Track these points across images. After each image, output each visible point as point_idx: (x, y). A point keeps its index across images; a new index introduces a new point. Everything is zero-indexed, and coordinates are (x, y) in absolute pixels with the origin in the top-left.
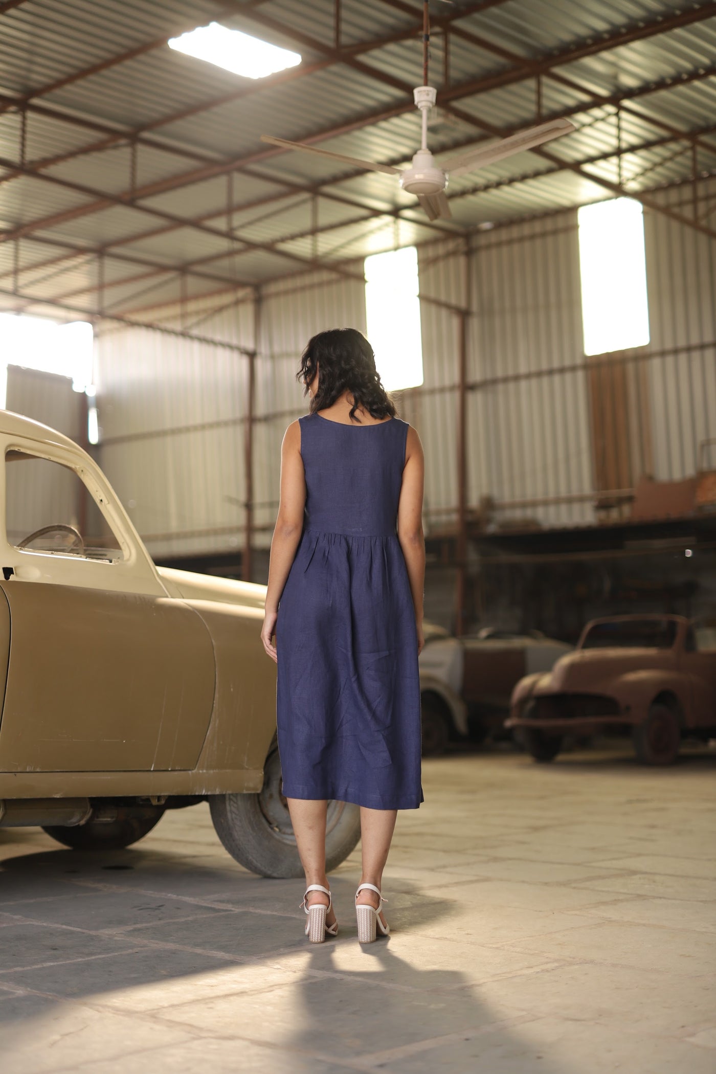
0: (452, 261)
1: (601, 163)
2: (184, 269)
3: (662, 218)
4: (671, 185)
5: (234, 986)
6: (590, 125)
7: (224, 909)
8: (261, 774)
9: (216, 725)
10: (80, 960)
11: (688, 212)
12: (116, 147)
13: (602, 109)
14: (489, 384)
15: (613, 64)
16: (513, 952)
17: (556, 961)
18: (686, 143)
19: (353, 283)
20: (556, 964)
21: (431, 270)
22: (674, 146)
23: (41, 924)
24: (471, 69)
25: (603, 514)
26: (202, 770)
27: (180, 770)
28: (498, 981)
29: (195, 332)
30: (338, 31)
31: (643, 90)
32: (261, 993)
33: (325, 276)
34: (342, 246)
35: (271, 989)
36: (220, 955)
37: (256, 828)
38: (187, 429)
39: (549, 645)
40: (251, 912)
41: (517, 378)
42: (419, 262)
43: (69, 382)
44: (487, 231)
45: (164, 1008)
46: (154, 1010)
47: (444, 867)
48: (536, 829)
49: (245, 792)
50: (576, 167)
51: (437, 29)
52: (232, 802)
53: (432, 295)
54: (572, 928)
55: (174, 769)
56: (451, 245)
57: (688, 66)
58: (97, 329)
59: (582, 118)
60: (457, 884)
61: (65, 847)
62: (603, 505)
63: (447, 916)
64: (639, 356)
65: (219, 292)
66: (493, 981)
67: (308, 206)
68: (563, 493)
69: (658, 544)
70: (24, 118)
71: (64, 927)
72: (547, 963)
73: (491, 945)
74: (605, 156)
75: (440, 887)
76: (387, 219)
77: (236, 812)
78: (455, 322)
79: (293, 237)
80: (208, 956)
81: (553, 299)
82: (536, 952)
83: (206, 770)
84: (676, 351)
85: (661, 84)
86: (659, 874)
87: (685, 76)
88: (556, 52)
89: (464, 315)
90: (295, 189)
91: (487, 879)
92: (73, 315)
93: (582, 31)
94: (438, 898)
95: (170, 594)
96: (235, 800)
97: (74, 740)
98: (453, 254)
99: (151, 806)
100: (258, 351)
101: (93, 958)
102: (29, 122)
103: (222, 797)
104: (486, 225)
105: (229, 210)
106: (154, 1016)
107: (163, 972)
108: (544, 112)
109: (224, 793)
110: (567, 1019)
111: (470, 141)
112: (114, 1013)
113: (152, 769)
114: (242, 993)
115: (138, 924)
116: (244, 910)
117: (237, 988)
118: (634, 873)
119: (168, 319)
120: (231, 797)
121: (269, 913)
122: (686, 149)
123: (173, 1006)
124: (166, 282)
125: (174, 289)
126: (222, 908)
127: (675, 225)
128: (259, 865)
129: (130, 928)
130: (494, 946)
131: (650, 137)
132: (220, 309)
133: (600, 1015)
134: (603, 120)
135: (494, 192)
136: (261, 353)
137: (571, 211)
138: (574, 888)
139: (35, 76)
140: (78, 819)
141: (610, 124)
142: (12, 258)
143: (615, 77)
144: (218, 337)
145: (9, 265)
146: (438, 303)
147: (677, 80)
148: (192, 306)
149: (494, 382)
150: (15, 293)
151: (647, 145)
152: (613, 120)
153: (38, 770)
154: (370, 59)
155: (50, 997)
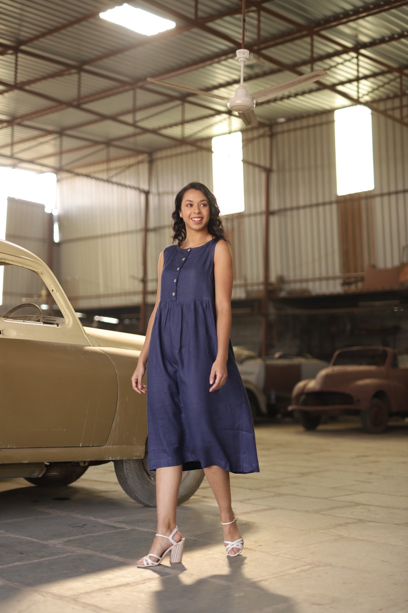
0: (261, 140)
1: (348, 85)
2: (108, 143)
3: (382, 118)
4: (388, 98)
5: (123, 579)
6: (342, 64)
7: (121, 527)
8: (143, 447)
9: (118, 420)
10: (35, 561)
11: (397, 114)
12: (70, 74)
13: (349, 55)
14: (282, 211)
15: (355, 29)
16: (285, 558)
17: (310, 564)
18: (397, 74)
19: (205, 153)
20: (309, 567)
21: (250, 146)
22: (390, 76)
23: (15, 536)
24: (274, 31)
25: (346, 288)
26: (110, 446)
27: (97, 446)
28: (275, 577)
29: (114, 179)
30: (196, 9)
31: (373, 44)
32: (138, 584)
33: (189, 148)
34: (199, 131)
35: (144, 582)
36: (116, 558)
37: (141, 479)
38: (110, 235)
39: (315, 362)
40: (136, 530)
41: (298, 208)
42: (243, 141)
43: (42, 207)
44: (282, 123)
45: (82, 594)
46: (75, 595)
47: (249, 500)
48: (303, 474)
49: (134, 458)
50: (333, 88)
51: (254, 8)
52: (127, 464)
53: (250, 160)
54: (320, 542)
55: (93, 446)
56: (261, 131)
57: (398, 30)
58: (59, 177)
59: (337, 59)
60: (256, 511)
61: (33, 485)
62: (346, 283)
63: (249, 533)
64: (368, 196)
65: (129, 157)
66: (272, 578)
67: (180, 109)
68: (324, 274)
69: (378, 304)
70: (17, 57)
71: (28, 538)
72: (305, 565)
73: (273, 553)
74: (350, 81)
75: (246, 513)
76: (225, 116)
77: (129, 470)
78: (263, 175)
79: (171, 126)
80: (109, 559)
81: (319, 162)
82: (299, 558)
83: (112, 446)
84: (389, 194)
85: (382, 41)
86: (373, 505)
87: (396, 36)
88: (322, 22)
89: (268, 171)
90: (172, 98)
91: (273, 509)
92: (44, 169)
93: (337, 10)
94: (244, 521)
95: (92, 344)
96: (129, 463)
97: (35, 430)
98: (262, 136)
99: (80, 466)
100: (151, 191)
101: (43, 559)
102: (19, 59)
103: (121, 461)
104: (282, 120)
105: (134, 110)
106: (75, 599)
107: (82, 569)
108: (315, 56)
109: (122, 459)
110: (315, 604)
111: (272, 72)
112: (53, 598)
113: (80, 446)
114: (127, 585)
115: (71, 537)
116: (133, 528)
117: (124, 580)
118: (358, 504)
119: (99, 172)
120: (127, 461)
121: (146, 530)
122: (397, 77)
123: (87, 593)
124: (98, 151)
125: (103, 155)
126: (119, 526)
127: (390, 122)
128: (142, 499)
129: (66, 539)
130: (275, 554)
131: (376, 70)
132: (129, 166)
133: (333, 601)
134: (349, 61)
135: (286, 101)
136: (152, 192)
137: (331, 111)
138: (323, 514)
139: (23, 34)
140: (38, 474)
141: (353, 63)
142: (10, 136)
143: (356, 36)
144: (128, 183)
145: (8, 140)
146: (254, 165)
147: (392, 38)
148: (113, 165)
149: (285, 210)
150: (12, 157)
151: (374, 75)
152: (355, 61)
153: (14, 447)
154: (215, 25)
155: (16, 586)
